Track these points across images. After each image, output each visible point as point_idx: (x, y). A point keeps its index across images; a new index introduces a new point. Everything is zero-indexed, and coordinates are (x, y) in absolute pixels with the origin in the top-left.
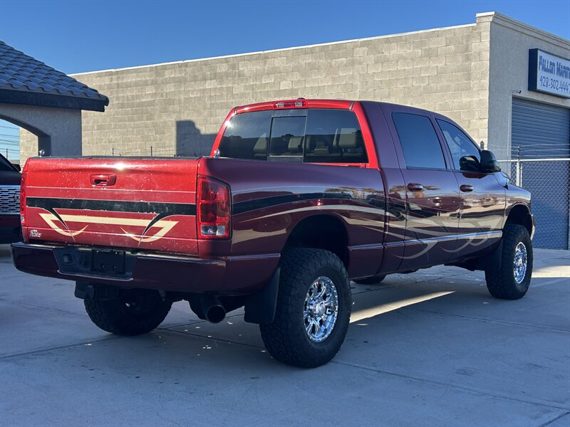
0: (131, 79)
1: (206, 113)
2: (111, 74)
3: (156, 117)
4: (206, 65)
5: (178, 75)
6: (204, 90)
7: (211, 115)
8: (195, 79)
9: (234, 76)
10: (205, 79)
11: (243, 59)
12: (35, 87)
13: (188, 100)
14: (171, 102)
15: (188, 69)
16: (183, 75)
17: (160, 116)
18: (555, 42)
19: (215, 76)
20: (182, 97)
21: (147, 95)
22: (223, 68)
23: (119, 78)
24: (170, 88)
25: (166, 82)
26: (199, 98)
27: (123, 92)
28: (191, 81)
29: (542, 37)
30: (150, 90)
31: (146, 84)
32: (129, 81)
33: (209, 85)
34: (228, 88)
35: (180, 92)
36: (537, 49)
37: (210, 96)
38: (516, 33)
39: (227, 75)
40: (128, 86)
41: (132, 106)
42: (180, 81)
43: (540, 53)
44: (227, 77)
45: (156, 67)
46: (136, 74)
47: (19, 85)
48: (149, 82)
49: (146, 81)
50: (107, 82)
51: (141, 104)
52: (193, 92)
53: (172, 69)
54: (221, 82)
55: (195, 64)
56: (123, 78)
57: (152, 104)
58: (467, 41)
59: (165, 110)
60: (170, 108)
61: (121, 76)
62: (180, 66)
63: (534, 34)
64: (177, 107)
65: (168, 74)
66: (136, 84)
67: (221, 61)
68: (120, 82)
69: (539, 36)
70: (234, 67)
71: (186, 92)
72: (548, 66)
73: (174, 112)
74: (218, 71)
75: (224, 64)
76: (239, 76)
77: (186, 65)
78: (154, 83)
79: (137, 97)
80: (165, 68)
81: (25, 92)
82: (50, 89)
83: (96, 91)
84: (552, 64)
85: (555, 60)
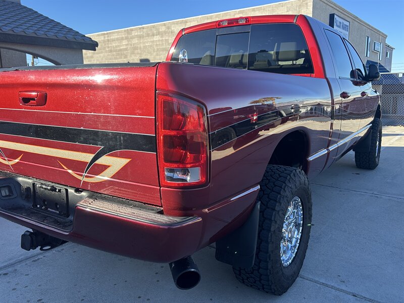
0: (115, 36)
1: (155, 54)
2: (104, 34)
3: (128, 57)
4: (154, 27)
5: (139, 34)
6: (153, 41)
7: (157, 55)
8: (148, 35)
9: (169, 33)
10: (153, 35)
11: (174, 23)
12: (51, 35)
13: (145, 47)
14: (136, 48)
15: (145, 30)
16: (142, 33)
17: (131, 56)
18: (341, 11)
19: (159, 33)
20: (142, 45)
21: (123, 45)
22: (163, 29)
23: (108, 37)
24: (135, 41)
25: (133, 38)
26: (151, 46)
27: (111, 44)
28: (146, 37)
29: (335, 8)
30: (125, 42)
31: (122, 39)
32: (114, 37)
33: (156, 38)
34: (165, 40)
35: (140, 43)
36: (334, 14)
37: (157, 45)
38: (324, 5)
39: (165, 32)
40: (113, 40)
41: (116, 51)
42: (140, 37)
43: (335, 16)
44: (165, 33)
45: (127, 30)
46: (116, 34)
47: (41, 34)
48: (124, 38)
49: (123, 37)
50: (103, 39)
51: (121, 50)
52: (147, 42)
53: (136, 30)
54: (162, 37)
55: (148, 27)
56: (111, 36)
57: (126, 49)
58: (299, 8)
59: (133, 53)
60: (136, 51)
61: (109, 35)
62: (140, 28)
63: (332, 5)
64: (139, 51)
65: (134, 33)
66: (118, 39)
67: (162, 25)
68: (109, 38)
69: (334, 7)
70: (168, 28)
71: (144, 43)
72: (338, 24)
73: (138, 54)
74: (160, 30)
75: (163, 27)
76: (172, 33)
77: (143, 28)
78: (127, 38)
79: (118, 46)
80: (132, 30)
81: (46, 38)
82: (61, 36)
83: (90, 38)
84: (340, 23)
85: (342, 21)
